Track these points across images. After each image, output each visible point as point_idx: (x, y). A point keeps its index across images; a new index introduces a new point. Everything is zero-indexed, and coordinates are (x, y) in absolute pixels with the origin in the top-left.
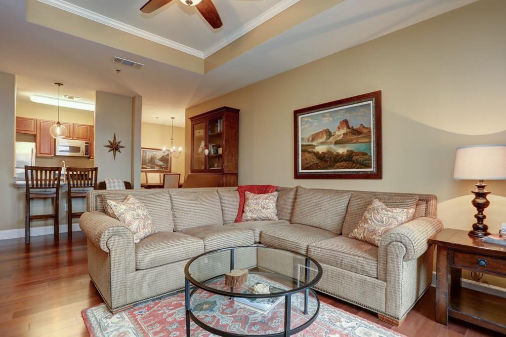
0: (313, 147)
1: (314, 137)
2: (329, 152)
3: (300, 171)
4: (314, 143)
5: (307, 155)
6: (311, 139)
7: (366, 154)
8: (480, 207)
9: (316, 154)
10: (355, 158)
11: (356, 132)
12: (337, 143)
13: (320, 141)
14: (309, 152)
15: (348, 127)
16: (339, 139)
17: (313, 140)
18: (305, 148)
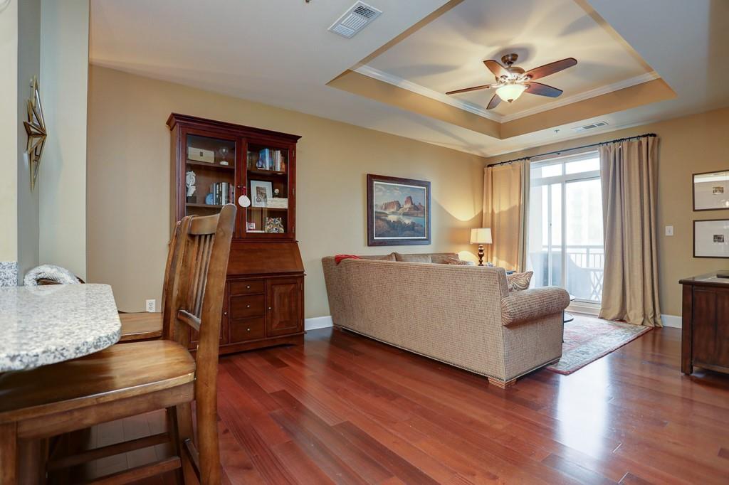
0: (386, 215)
1: (387, 206)
2: (399, 222)
3: (375, 238)
4: (387, 212)
5: (381, 223)
6: (384, 207)
7: (422, 226)
8: (481, 256)
9: (388, 222)
10: (416, 228)
11: (416, 208)
12: (405, 214)
13: (392, 210)
14: (381, 219)
15: (412, 204)
16: (406, 211)
17: (386, 209)
18: (379, 215)
